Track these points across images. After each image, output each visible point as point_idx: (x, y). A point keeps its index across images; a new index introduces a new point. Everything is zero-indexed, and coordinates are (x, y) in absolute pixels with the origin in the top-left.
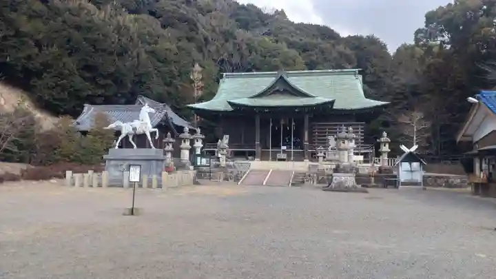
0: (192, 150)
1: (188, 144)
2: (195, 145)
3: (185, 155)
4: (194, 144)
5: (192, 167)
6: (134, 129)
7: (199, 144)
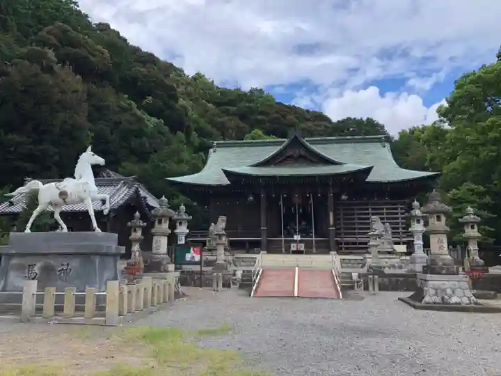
0: (172, 238)
1: (165, 226)
2: (176, 231)
3: (161, 245)
4: (175, 228)
5: (171, 267)
6: (63, 194)
7: (182, 230)
